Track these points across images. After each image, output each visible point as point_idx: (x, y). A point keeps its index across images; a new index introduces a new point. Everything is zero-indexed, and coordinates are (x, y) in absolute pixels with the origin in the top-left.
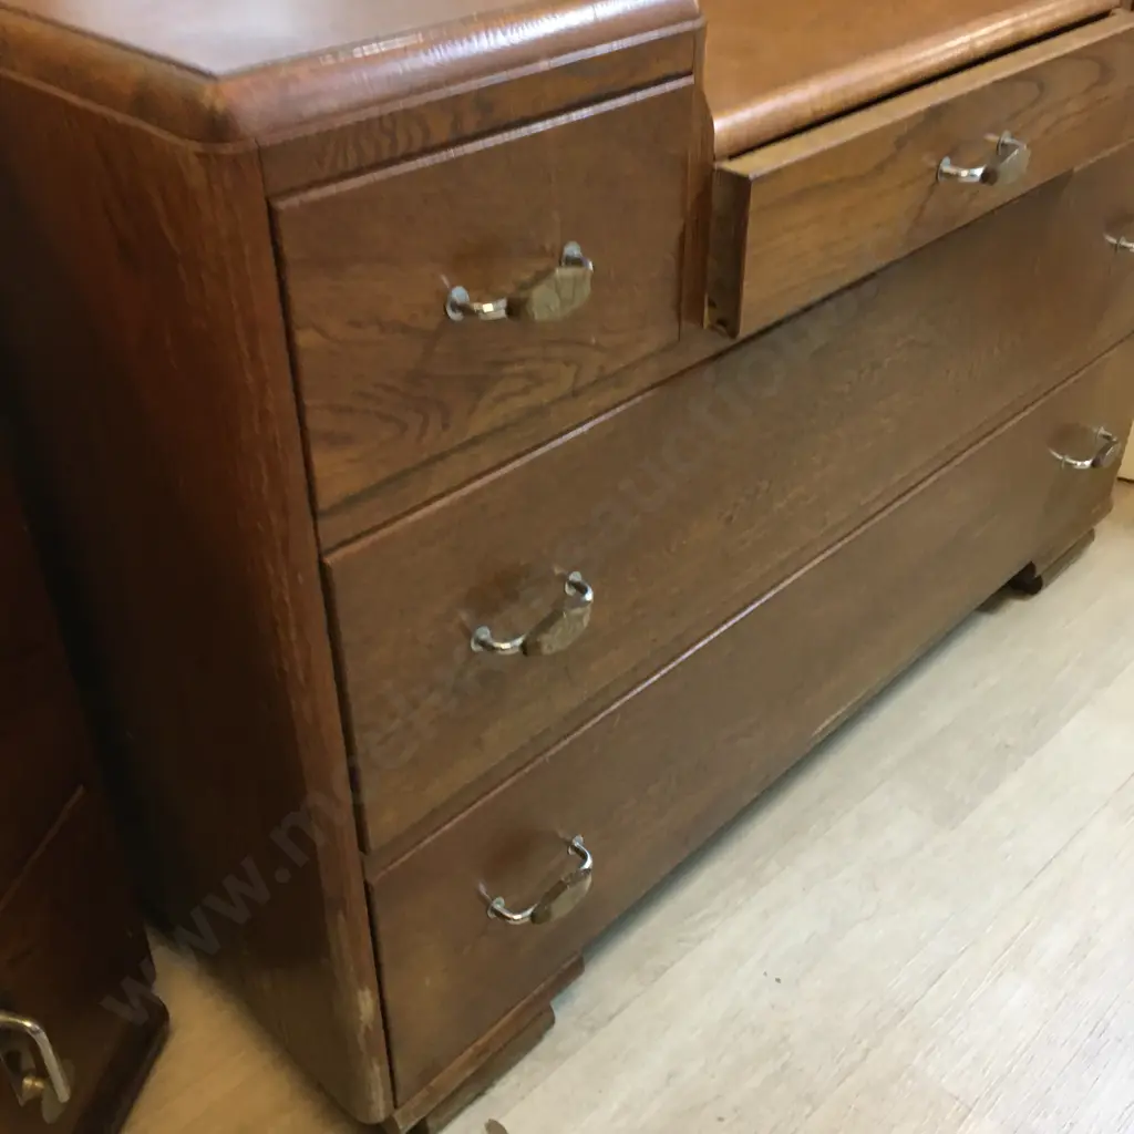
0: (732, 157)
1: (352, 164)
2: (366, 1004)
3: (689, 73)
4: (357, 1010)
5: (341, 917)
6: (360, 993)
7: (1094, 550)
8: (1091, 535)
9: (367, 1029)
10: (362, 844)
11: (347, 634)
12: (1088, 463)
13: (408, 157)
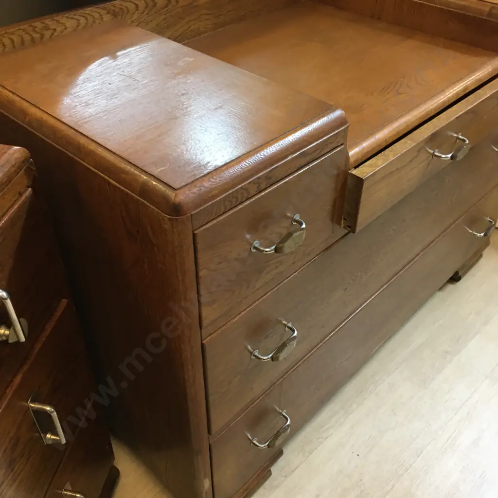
0: (355, 168)
1: (223, 211)
2: (207, 484)
3: (342, 144)
4: (203, 486)
5: (200, 457)
6: (205, 481)
7: (482, 262)
8: (481, 256)
9: (206, 492)
10: (209, 432)
11: (209, 364)
12: (482, 234)
13: (242, 203)
